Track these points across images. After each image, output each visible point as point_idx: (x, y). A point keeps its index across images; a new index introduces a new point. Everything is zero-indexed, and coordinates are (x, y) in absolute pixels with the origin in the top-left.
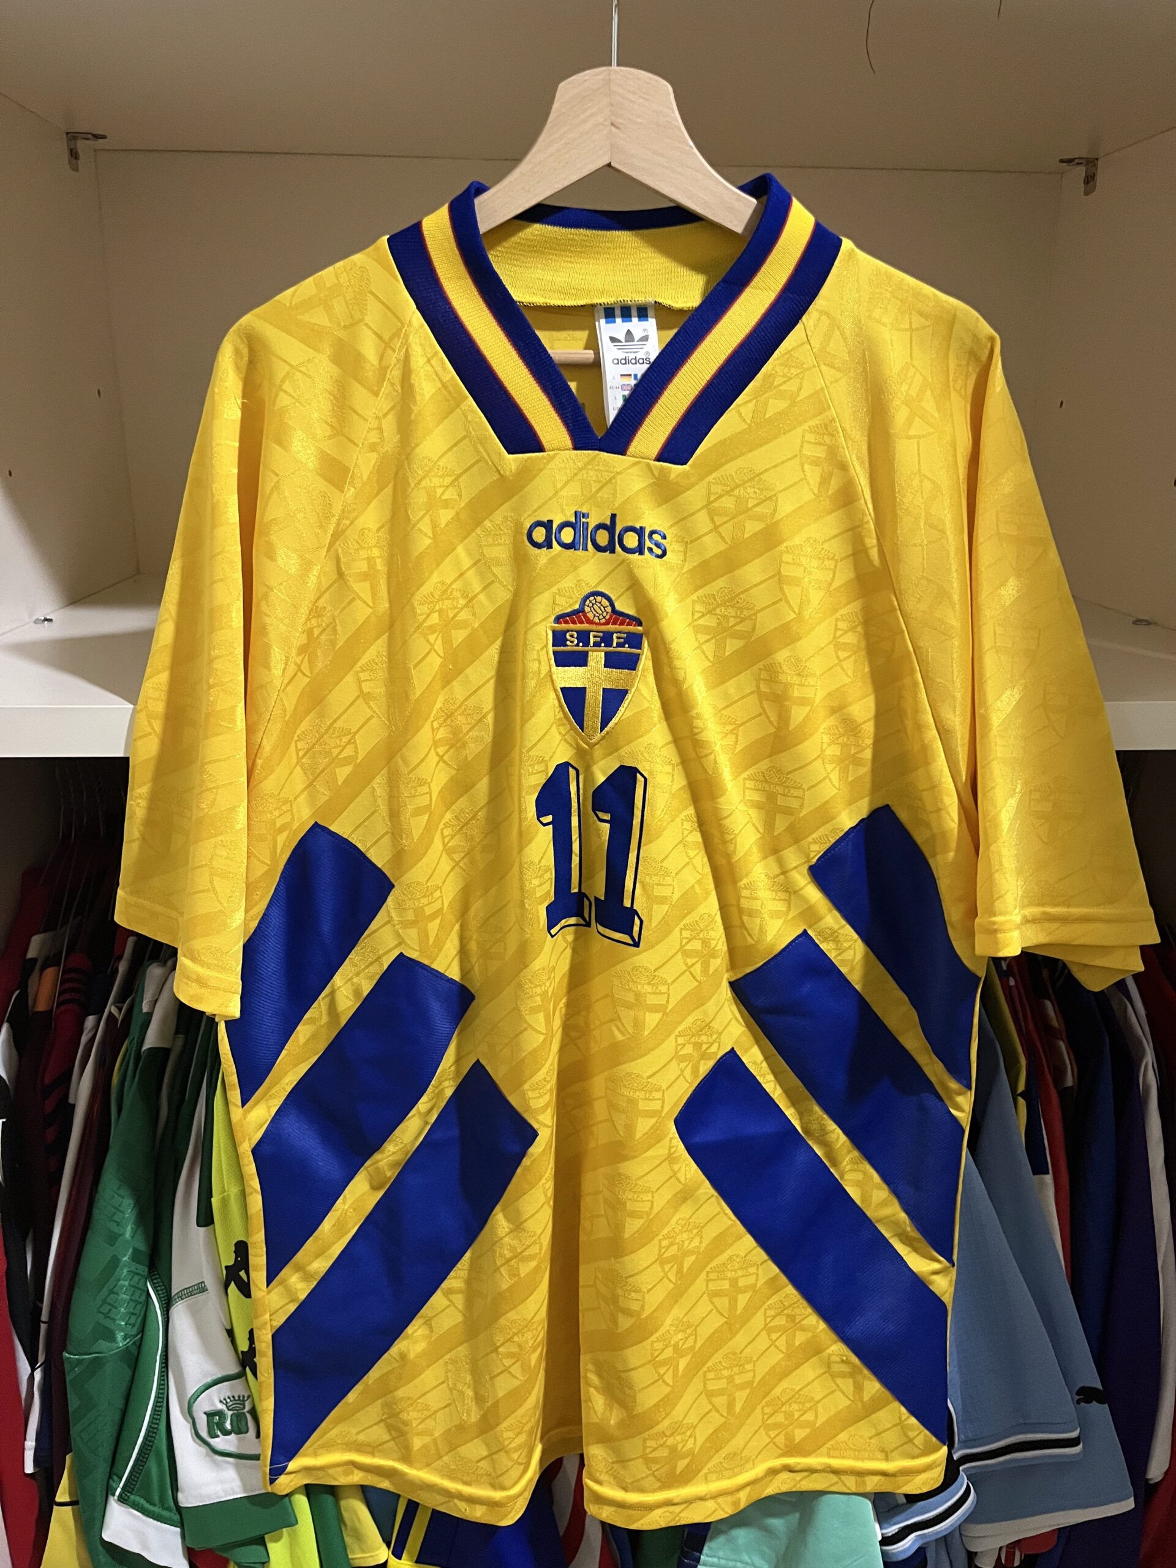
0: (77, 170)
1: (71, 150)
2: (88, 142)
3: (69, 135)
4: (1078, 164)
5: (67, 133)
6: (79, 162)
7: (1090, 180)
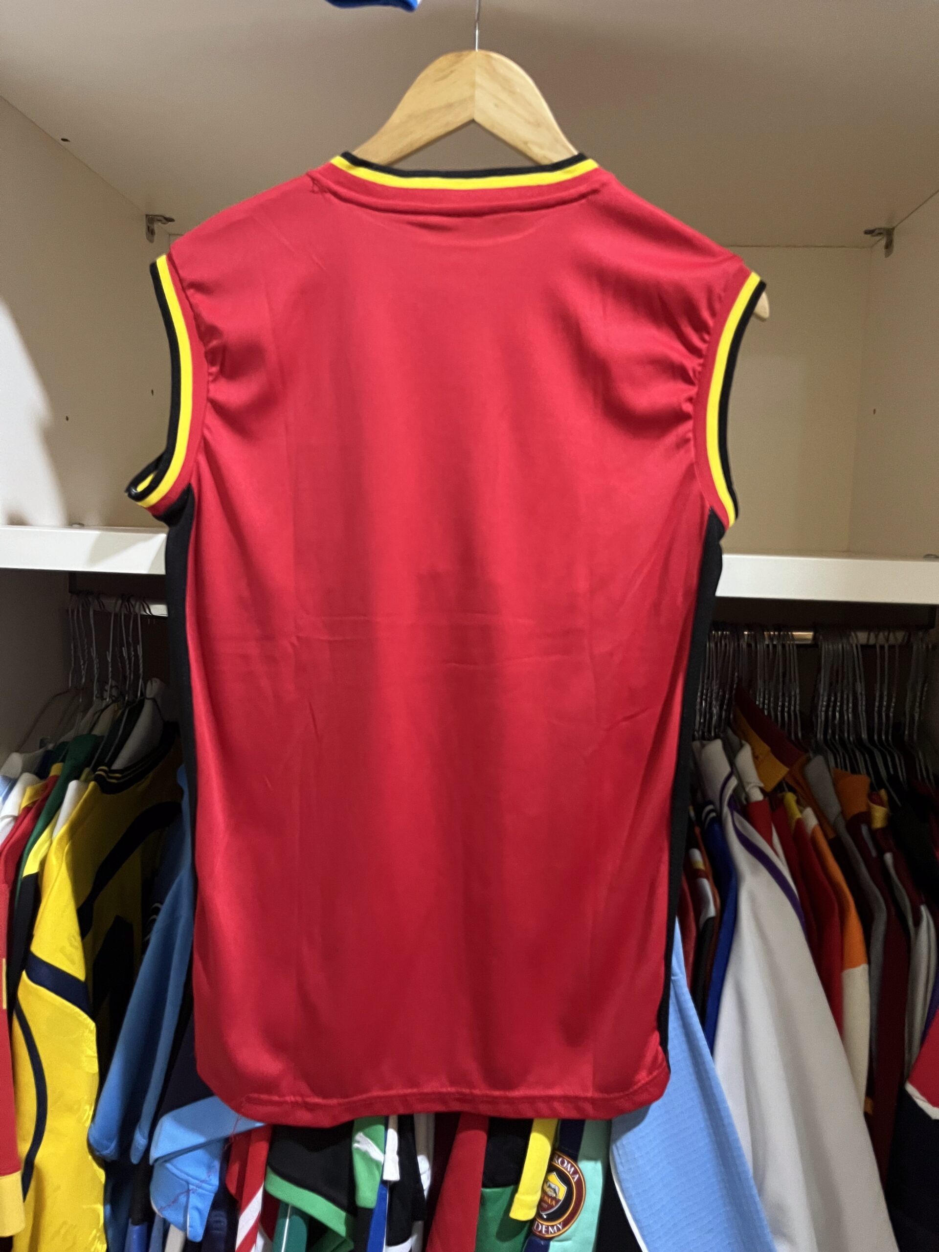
0: (151, 241)
1: (148, 228)
2: (160, 223)
3: (148, 217)
4: (880, 234)
5: (147, 216)
6: (156, 237)
7: (889, 246)
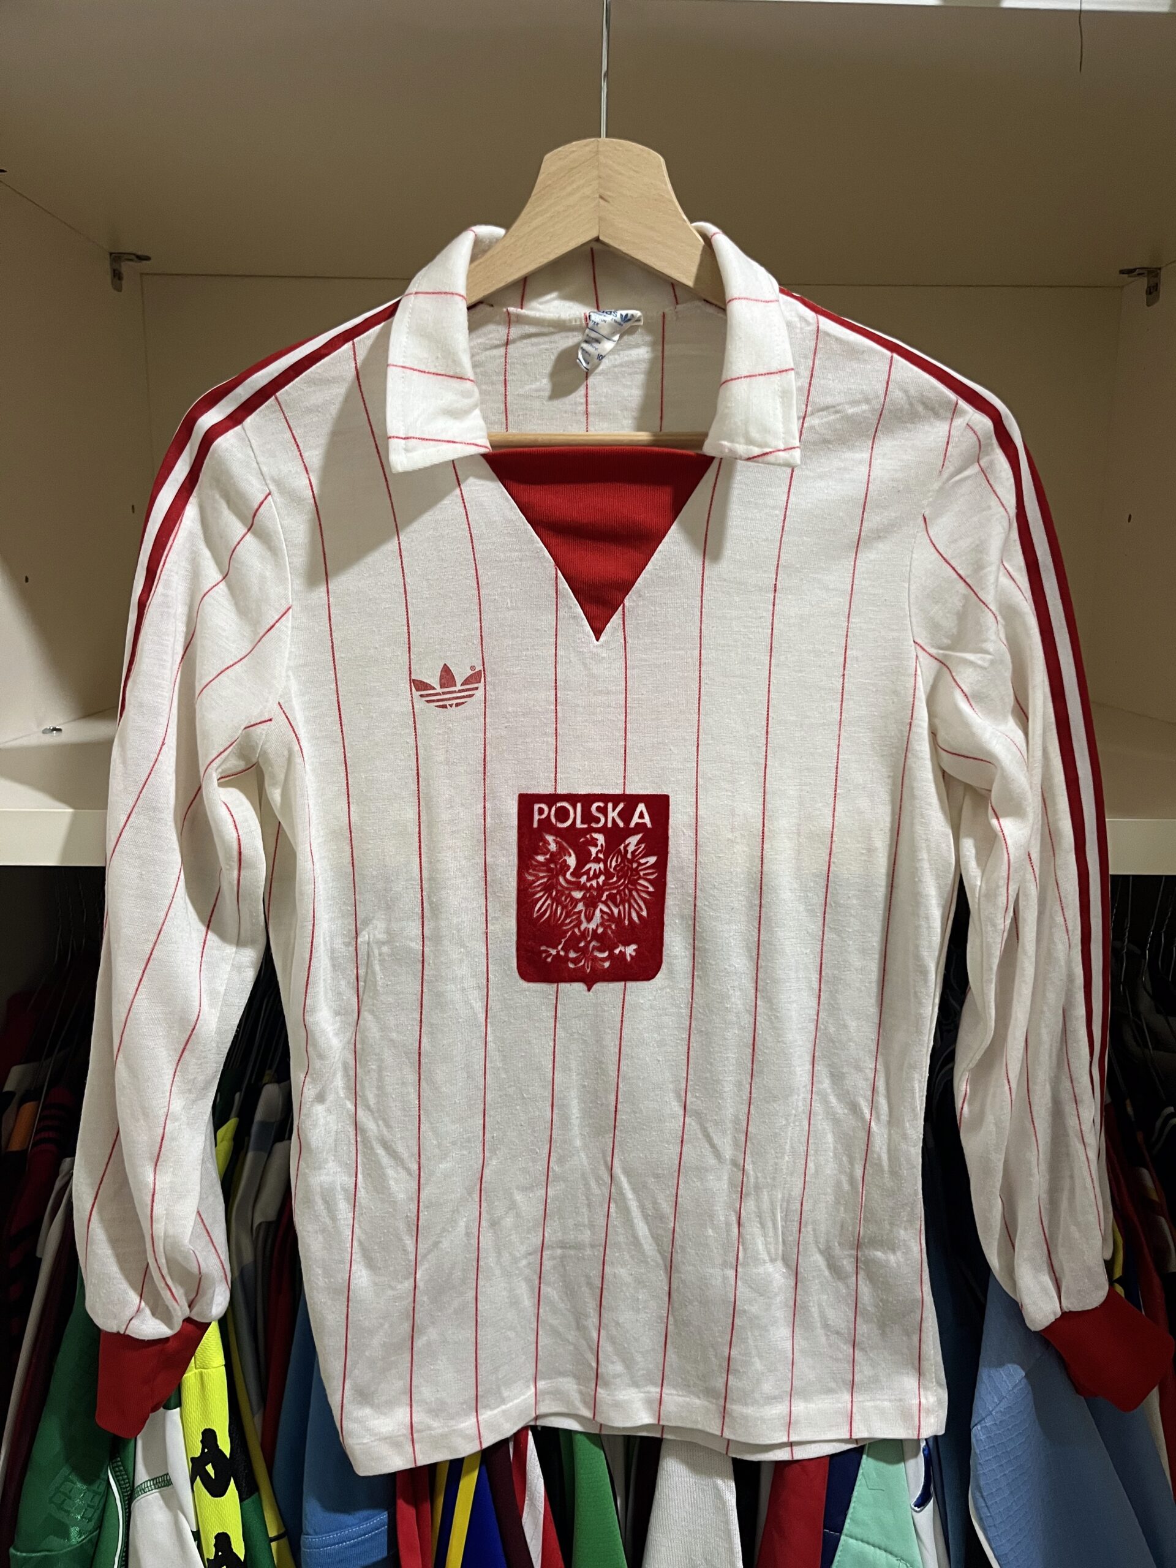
0: (120, 290)
1: (115, 271)
2: (130, 263)
3: (113, 256)
4: (1139, 274)
5: (111, 254)
6: (124, 282)
7: (1153, 291)
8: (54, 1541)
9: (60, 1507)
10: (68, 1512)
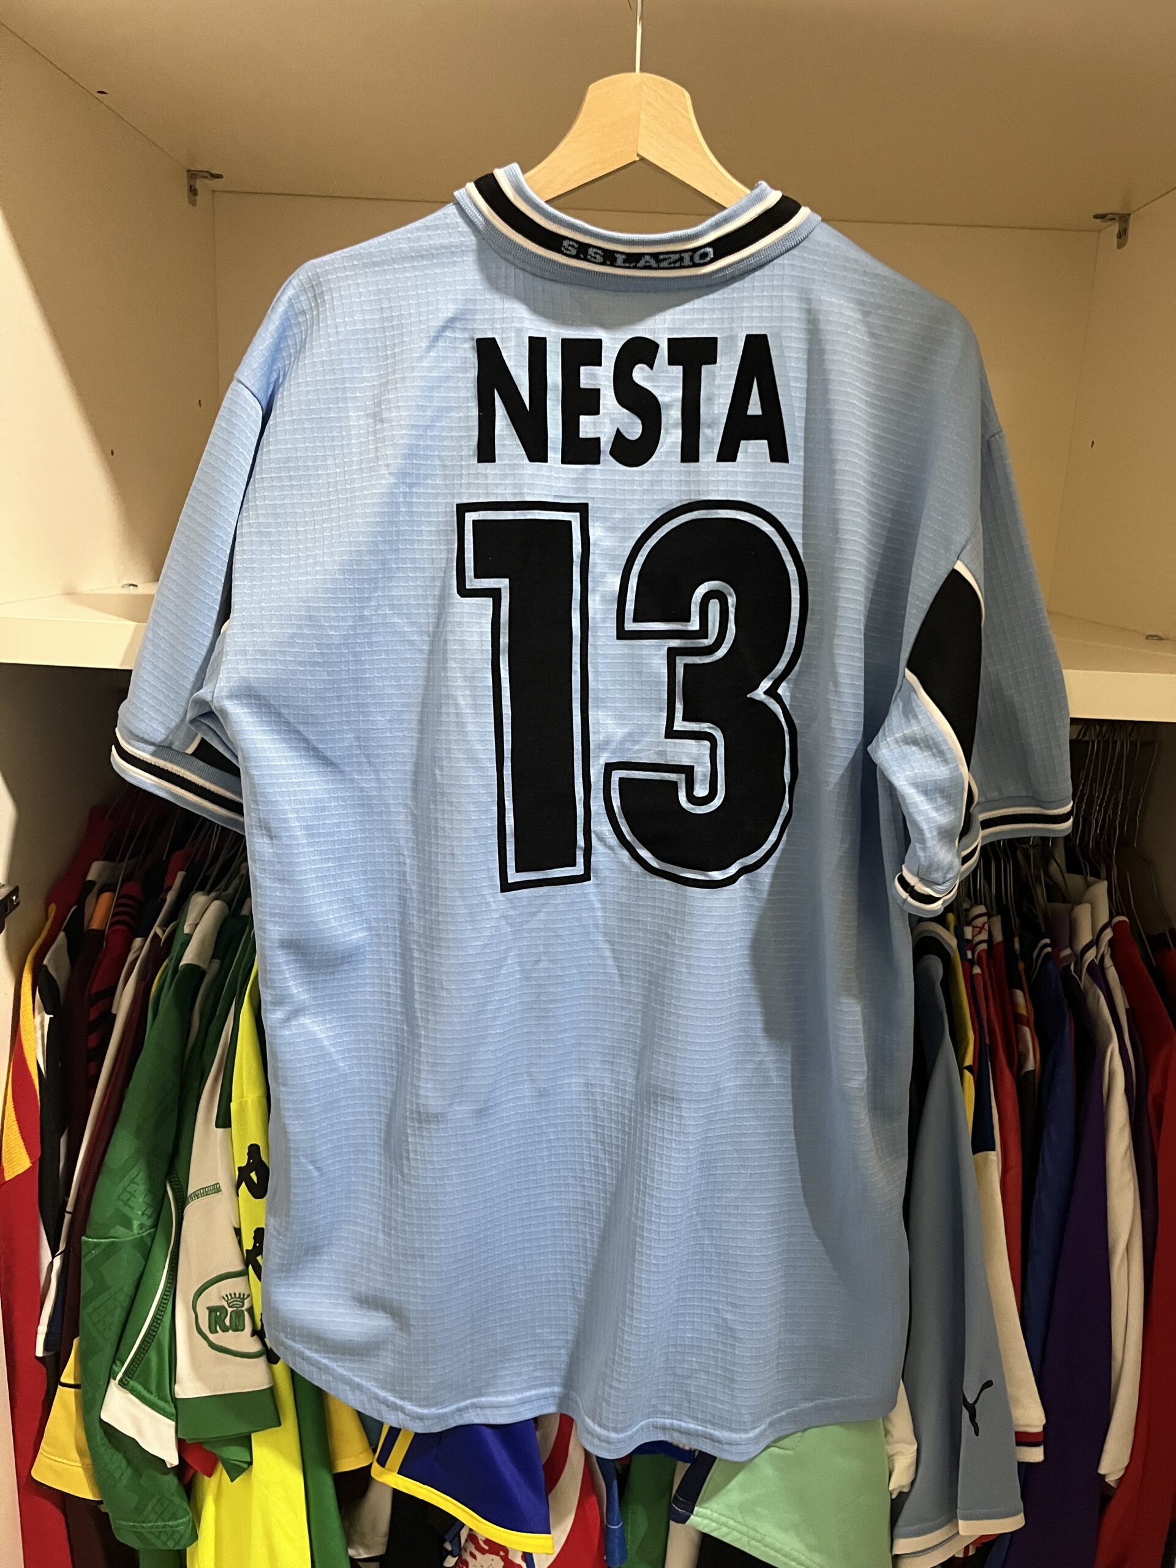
0: (193, 203)
1: (191, 187)
2: (205, 180)
3: (190, 173)
4: (1113, 219)
5: (188, 171)
7: (1122, 234)
8: (120, 1230)
9: (126, 1203)
10: (131, 1208)
